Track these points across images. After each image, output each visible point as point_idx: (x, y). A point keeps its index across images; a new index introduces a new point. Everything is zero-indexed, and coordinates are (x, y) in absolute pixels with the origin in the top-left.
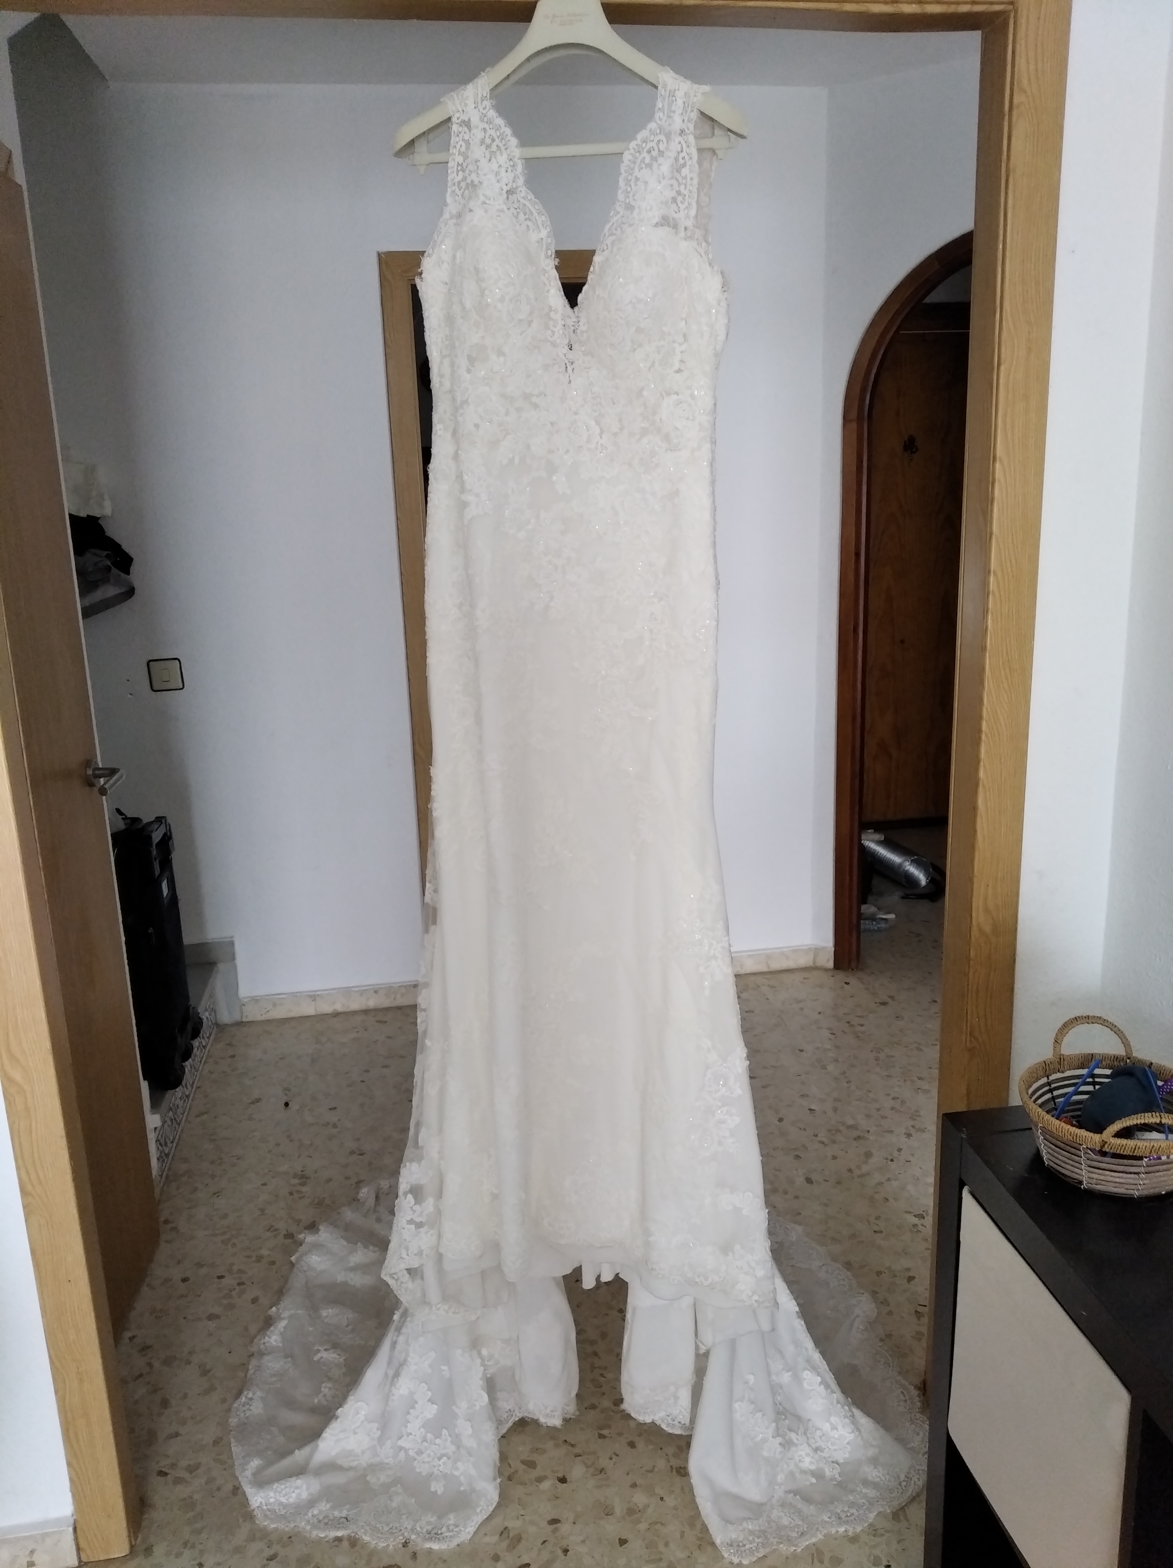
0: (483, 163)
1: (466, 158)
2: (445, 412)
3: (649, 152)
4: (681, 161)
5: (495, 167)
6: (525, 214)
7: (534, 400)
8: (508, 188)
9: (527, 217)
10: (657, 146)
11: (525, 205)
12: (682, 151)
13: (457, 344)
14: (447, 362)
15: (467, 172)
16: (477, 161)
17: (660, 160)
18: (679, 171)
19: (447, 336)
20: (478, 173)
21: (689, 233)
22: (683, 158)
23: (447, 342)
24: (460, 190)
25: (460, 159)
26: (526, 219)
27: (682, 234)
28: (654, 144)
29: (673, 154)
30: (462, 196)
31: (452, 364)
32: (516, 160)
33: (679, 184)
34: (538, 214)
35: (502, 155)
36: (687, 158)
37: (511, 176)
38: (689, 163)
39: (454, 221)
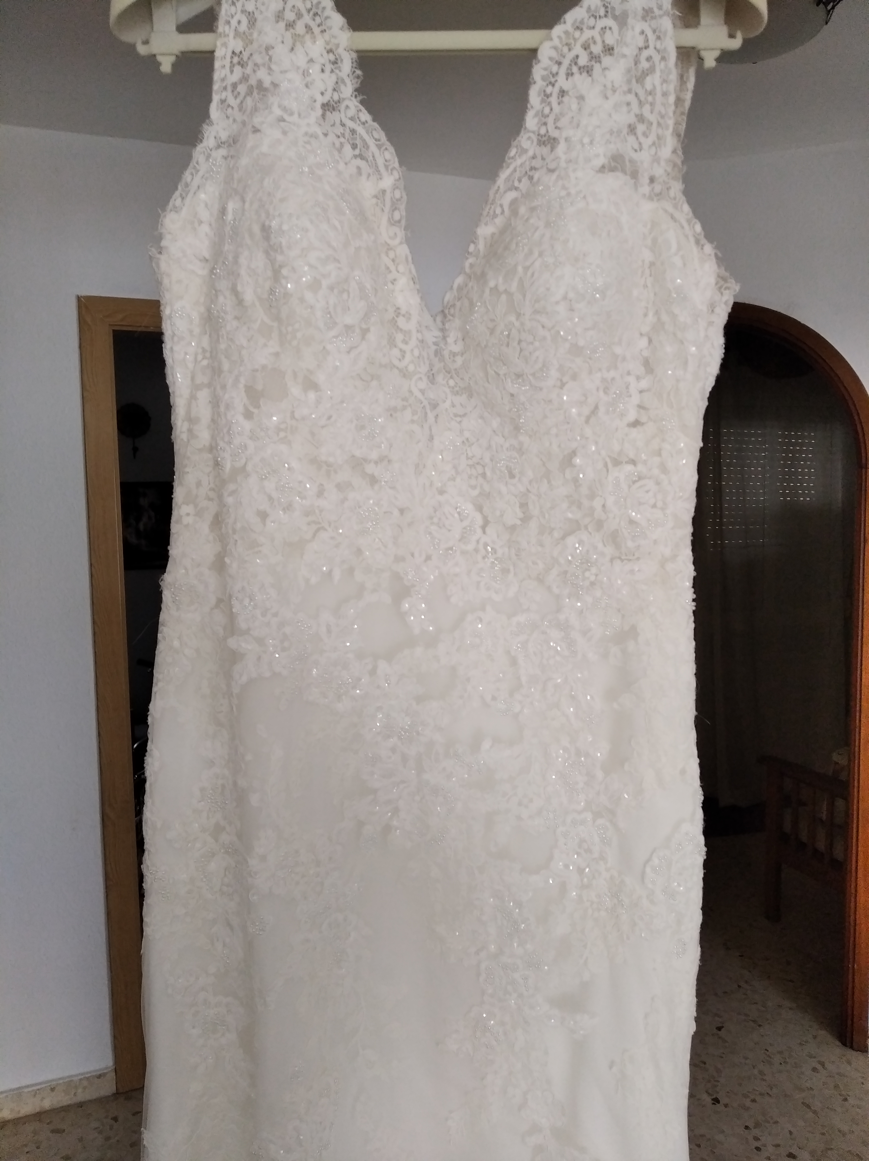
0: (280, 51)
1: (248, 41)
2: (199, 484)
3: (586, 47)
4: (644, 65)
5: (301, 60)
6: (354, 147)
7: (370, 469)
8: (326, 99)
9: (357, 152)
10: (601, 36)
11: (353, 132)
12: (647, 47)
13: (226, 366)
14: (203, 395)
15: (250, 65)
16: (268, 48)
17: (607, 60)
18: (640, 79)
19: (204, 351)
20: (270, 68)
21: (658, 188)
22: (649, 59)
23: (205, 362)
24: (236, 97)
25: (236, 45)
26: (355, 157)
27: (646, 189)
28: (595, 33)
29: (630, 51)
30: (241, 107)
31: (215, 402)
32: (341, 51)
33: (641, 103)
34: (379, 147)
35: (314, 39)
36: (656, 58)
37: (330, 80)
38: (660, 66)
39: (223, 152)
